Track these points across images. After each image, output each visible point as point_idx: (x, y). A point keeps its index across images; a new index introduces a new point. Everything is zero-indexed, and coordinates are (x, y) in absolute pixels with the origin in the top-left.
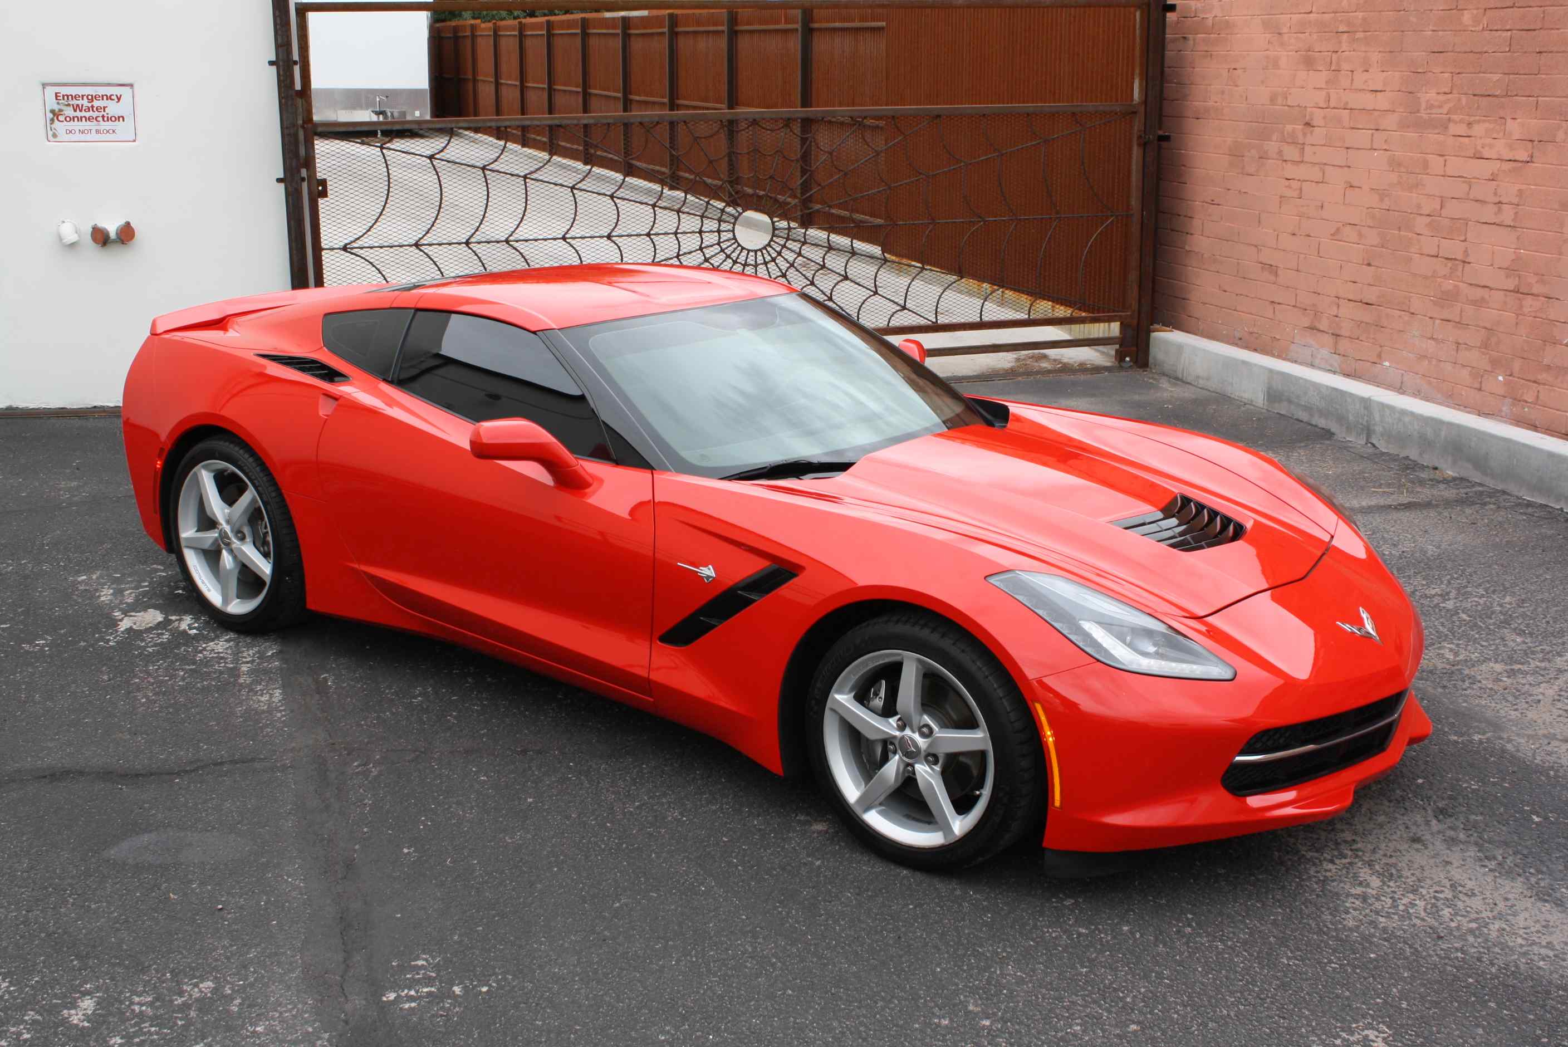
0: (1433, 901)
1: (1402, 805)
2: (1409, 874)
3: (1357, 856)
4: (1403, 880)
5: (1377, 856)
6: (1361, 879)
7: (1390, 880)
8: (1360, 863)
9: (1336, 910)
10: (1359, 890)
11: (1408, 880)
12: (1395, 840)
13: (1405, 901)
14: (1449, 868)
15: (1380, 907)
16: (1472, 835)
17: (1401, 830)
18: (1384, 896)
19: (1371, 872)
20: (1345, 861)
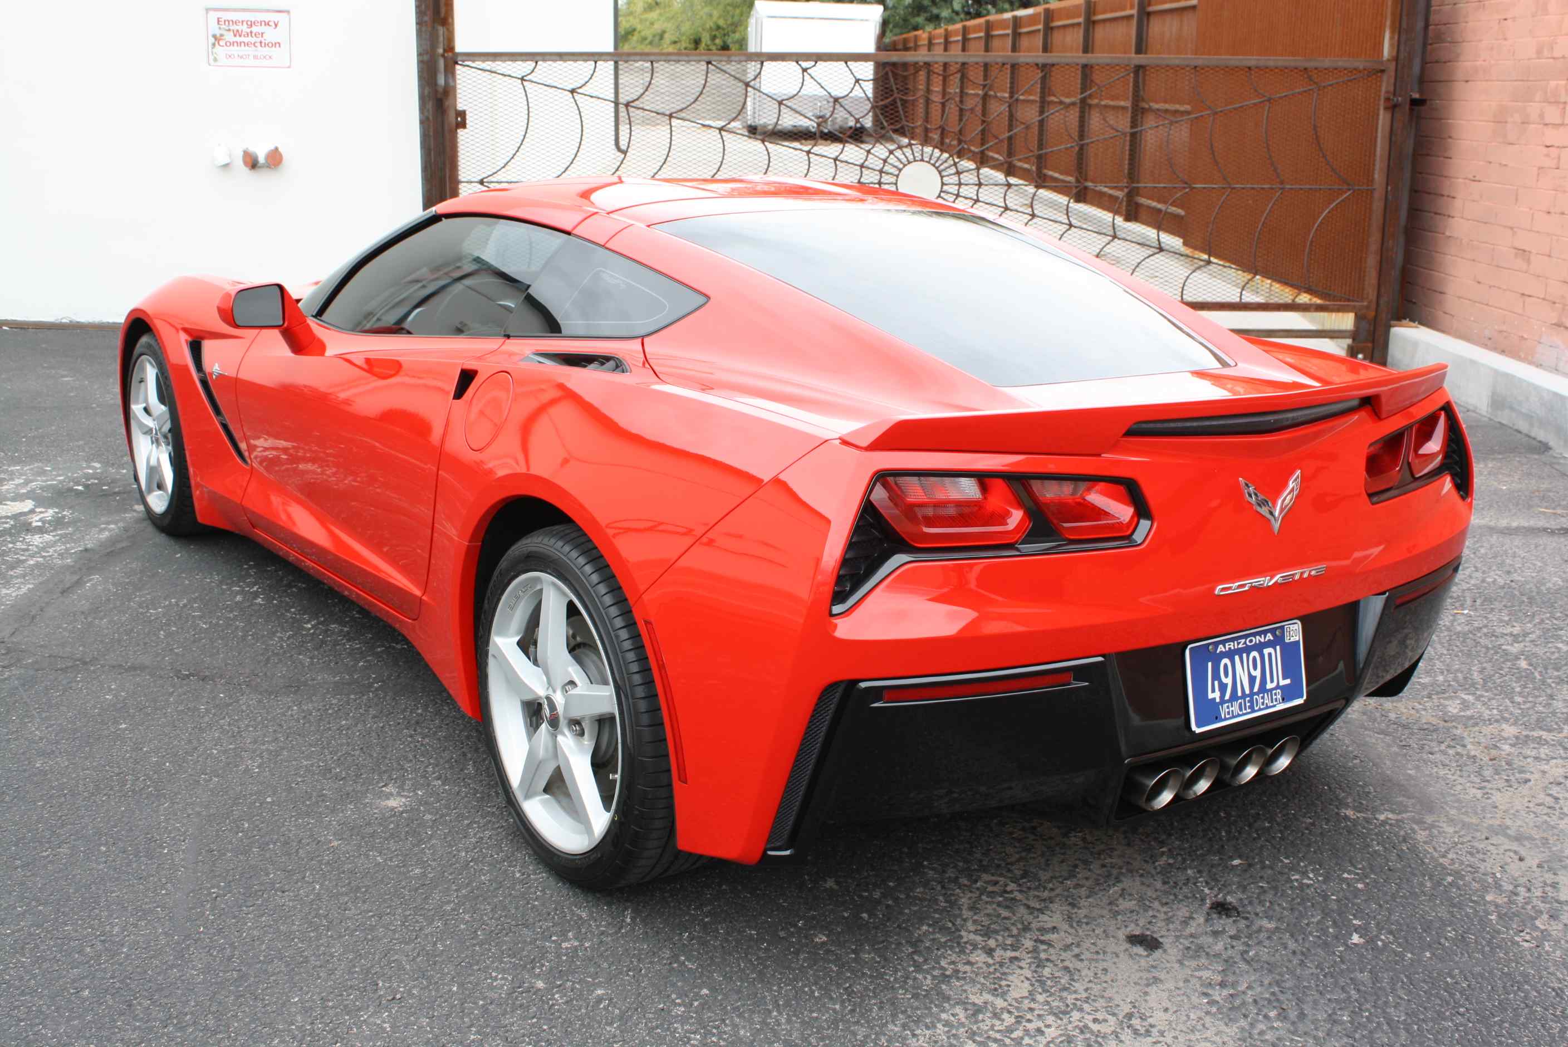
13: (1034, 1025)
14: (1153, 989)
15: (987, 1028)
16: (1234, 947)
17: (1137, 925)
18: (1009, 1012)
19: (1029, 976)
20: (1010, 954)
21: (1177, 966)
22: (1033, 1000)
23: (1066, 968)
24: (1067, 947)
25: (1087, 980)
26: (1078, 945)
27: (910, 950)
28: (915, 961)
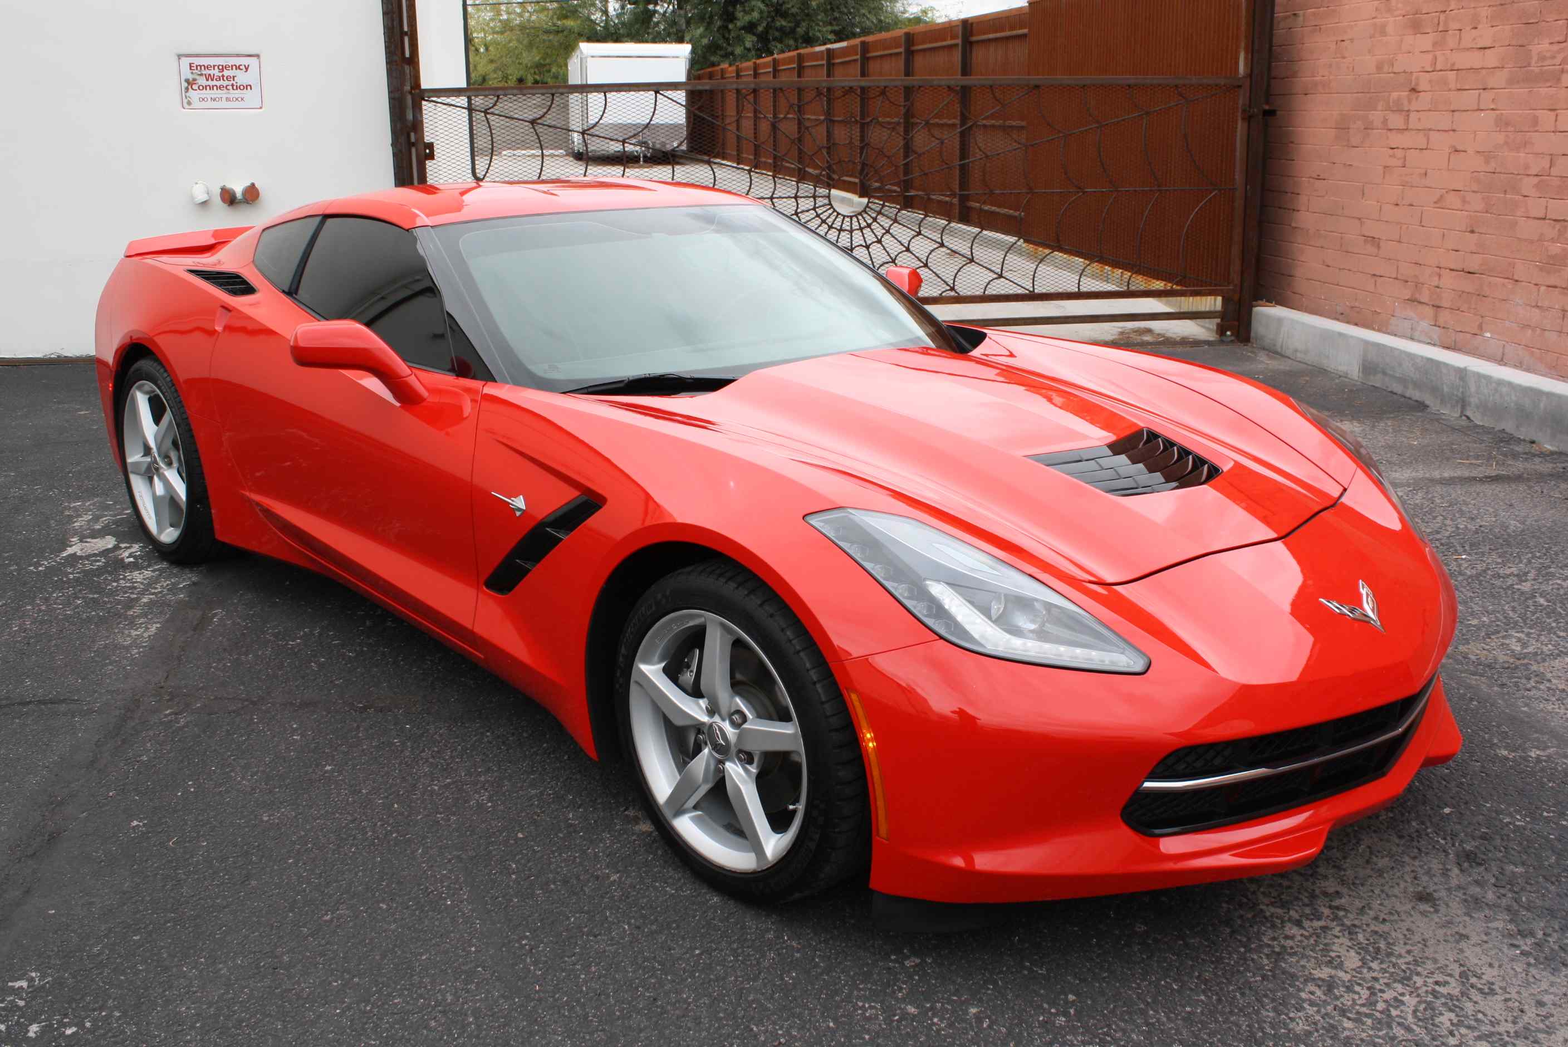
0: (1430, 998)
1: (1415, 843)
2: (1403, 952)
3: (1336, 918)
4: (1394, 960)
5: (1365, 919)
6: (1333, 954)
7: (1374, 959)
8: (1338, 928)
9: (1284, 1004)
10: (1324, 973)
11: (1400, 961)
12: (1396, 896)
13: (1389, 995)
14: (1463, 944)
15: (1350, 1003)
16: (1504, 895)
17: (1406, 882)
18: (1359, 984)
19: (1350, 944)
20: (1317, 924)
21: (1467, 919)
22: (1370, 969)
23: (1376, 933)
24: (1362, 911)
25: (1402, 942)
26: (1370, 909)
27: (1228, 930)
28: (1240, 941)
